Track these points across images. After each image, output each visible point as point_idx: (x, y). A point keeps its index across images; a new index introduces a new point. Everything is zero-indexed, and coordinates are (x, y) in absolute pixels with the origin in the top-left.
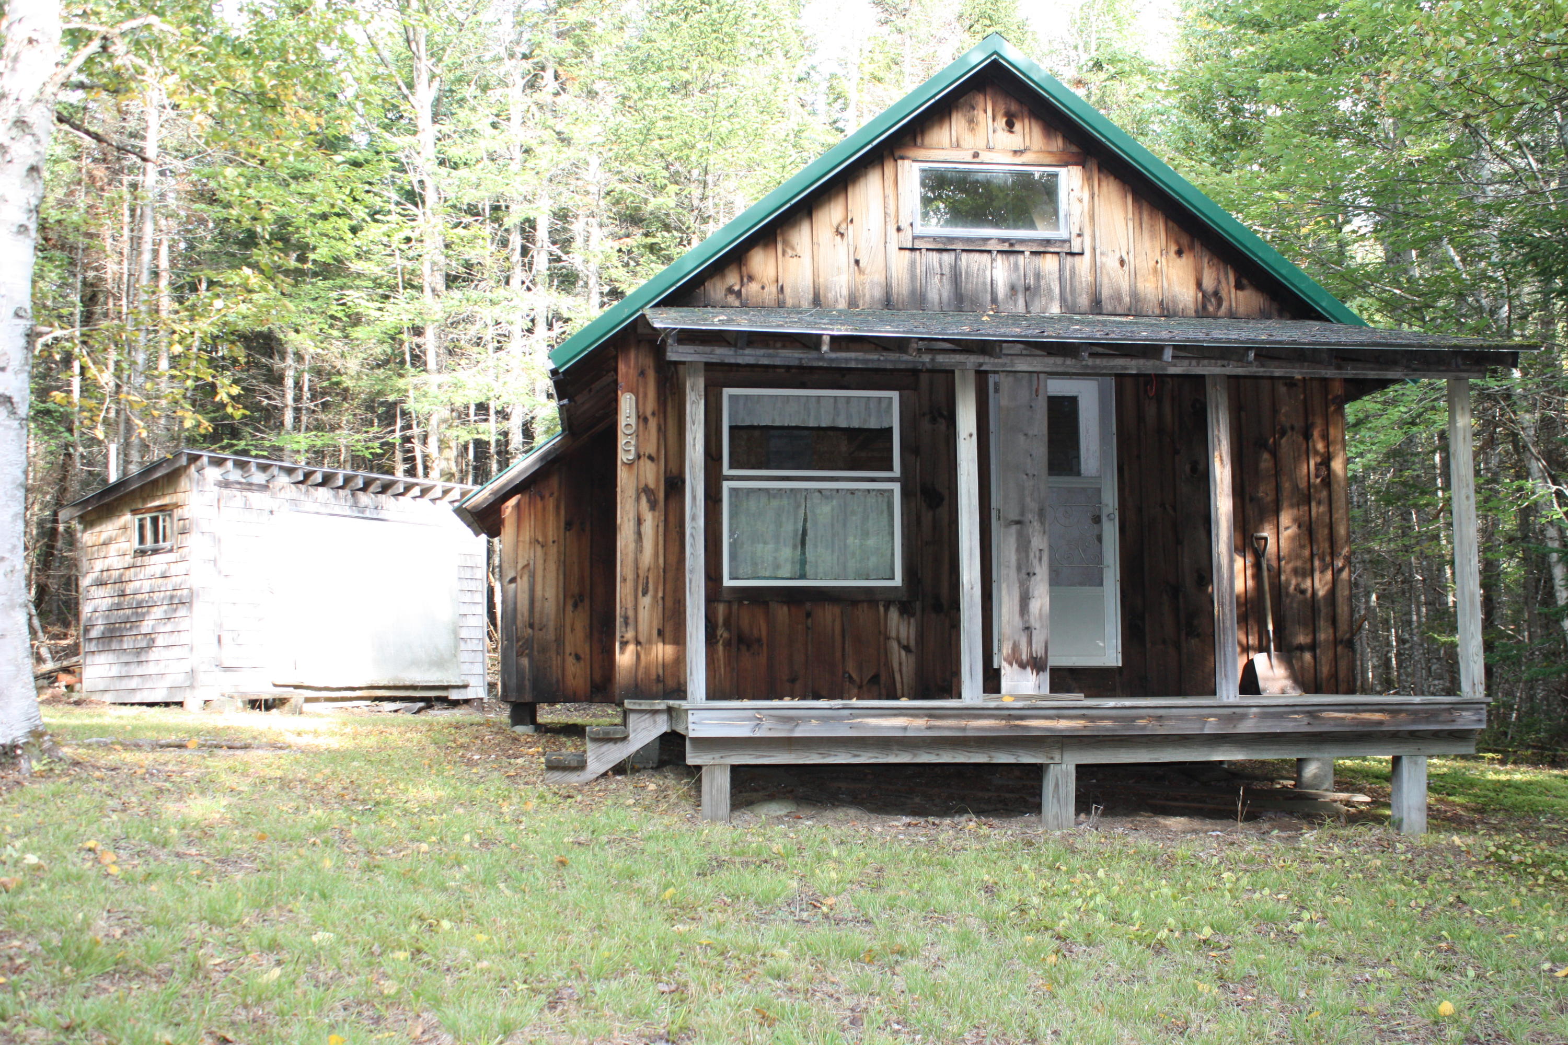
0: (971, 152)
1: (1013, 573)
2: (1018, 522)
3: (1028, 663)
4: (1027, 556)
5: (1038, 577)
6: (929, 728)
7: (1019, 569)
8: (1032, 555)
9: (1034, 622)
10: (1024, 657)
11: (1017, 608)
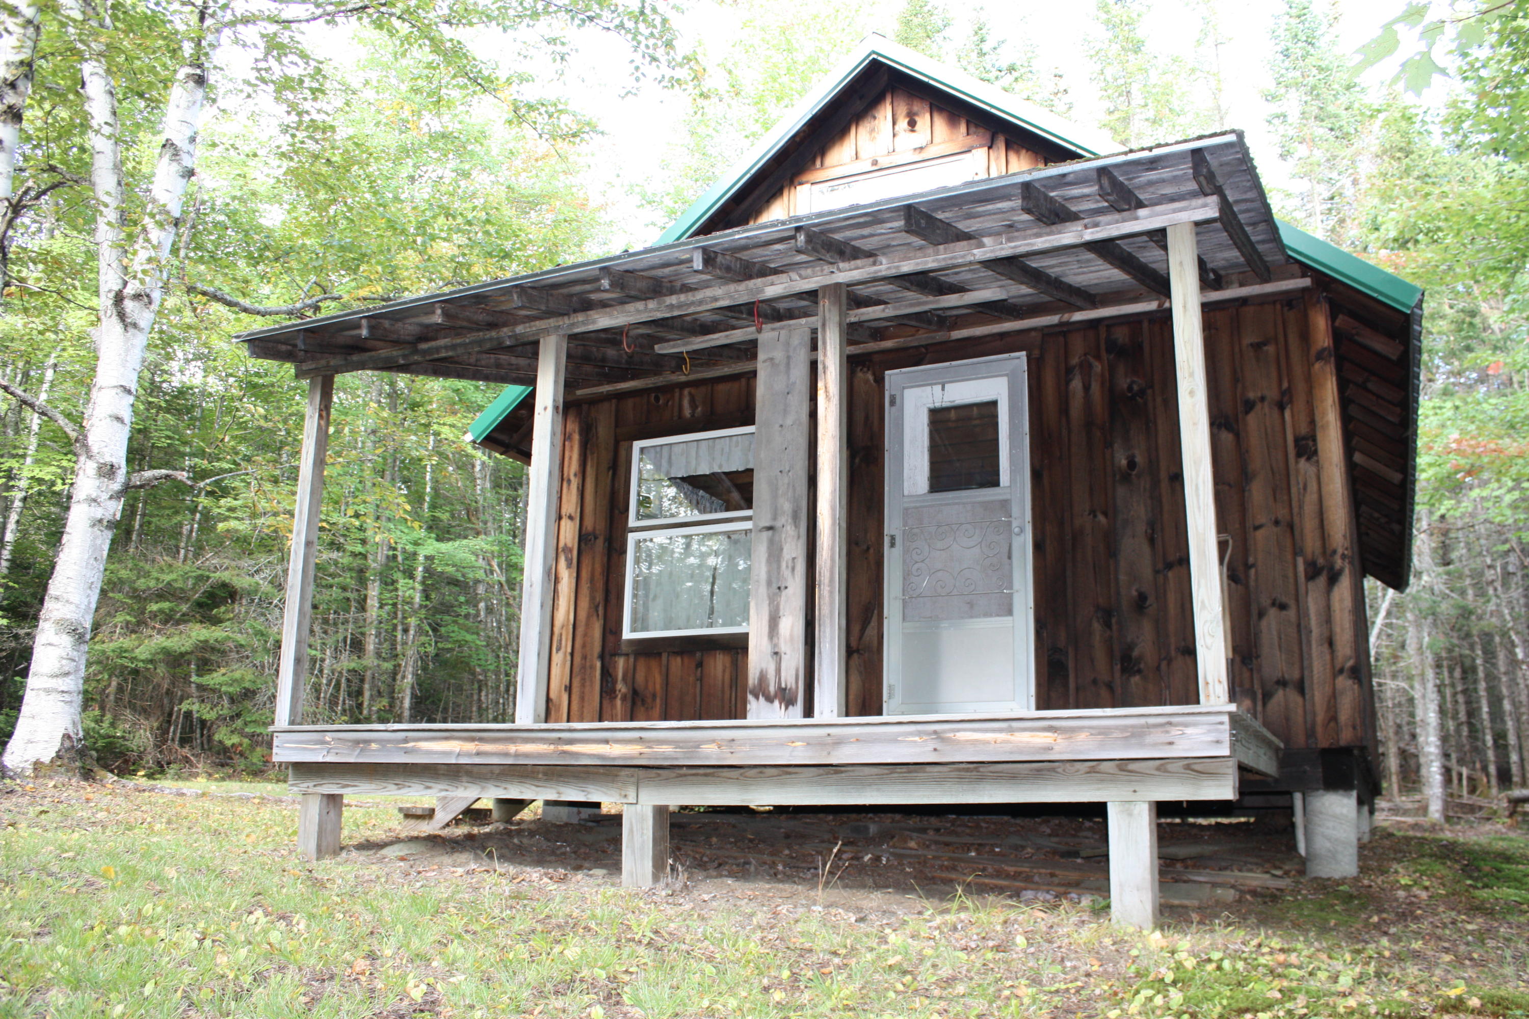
0: (869, 162)
1: (763, 590)
2: (770, 528)
3: (776, 696)
4: (779, 567)
5: (790, 591)
6: (478, 754)
7: (769, 583)
8: (784, 565)
9: (783, 647)
10: (772, 689)
11: (766, 630)
